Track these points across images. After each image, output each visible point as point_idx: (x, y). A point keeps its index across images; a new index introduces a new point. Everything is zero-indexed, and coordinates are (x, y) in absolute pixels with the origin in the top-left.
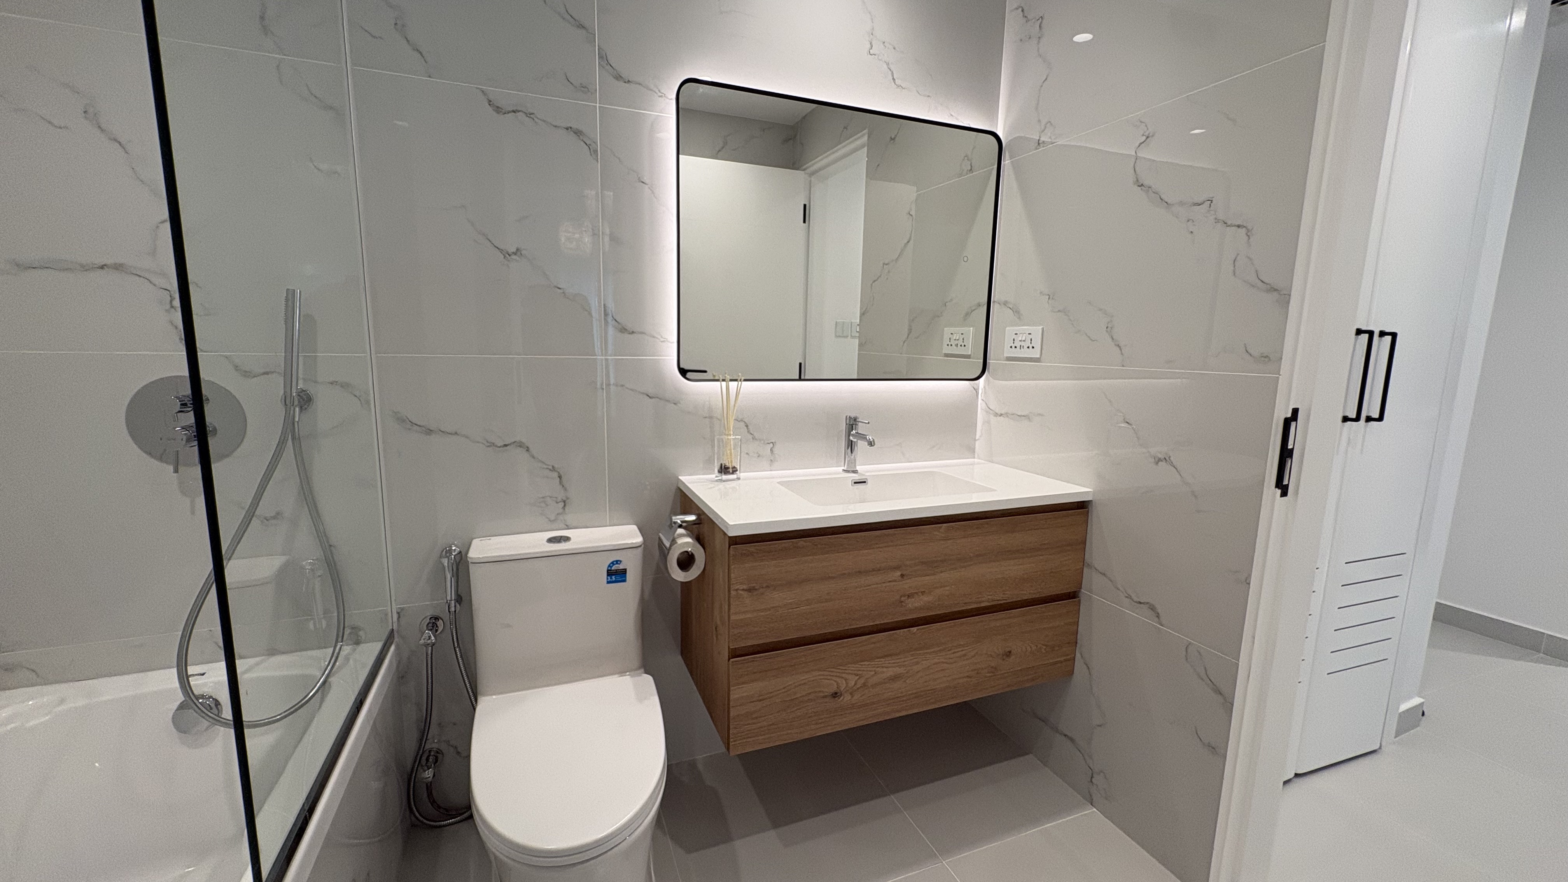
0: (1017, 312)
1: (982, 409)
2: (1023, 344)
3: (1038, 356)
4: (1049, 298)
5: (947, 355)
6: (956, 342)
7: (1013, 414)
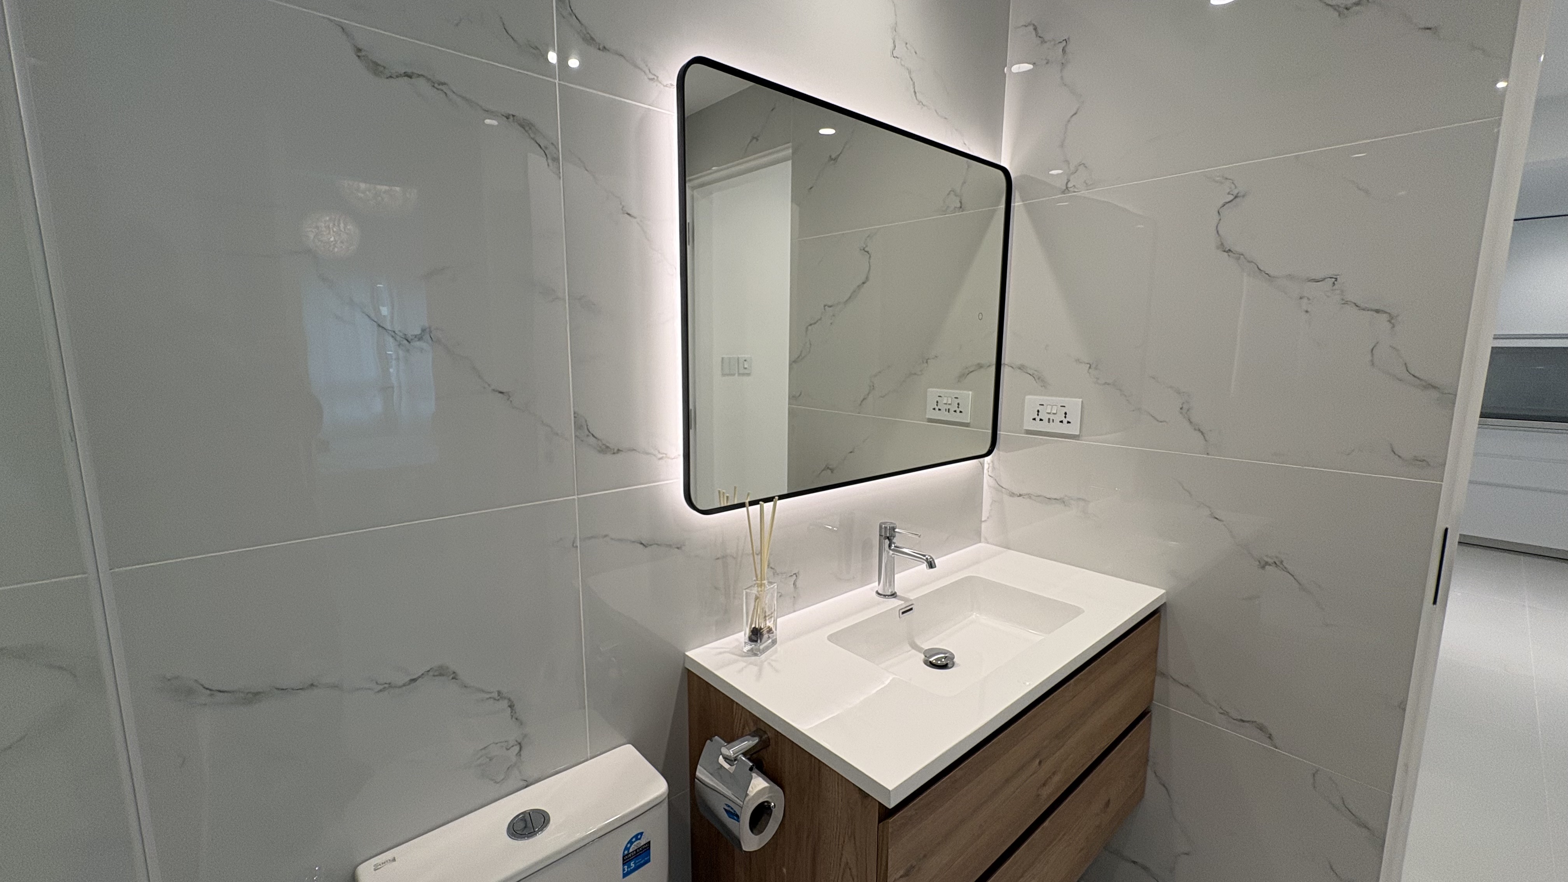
0: (1039, 378)
1: (989, 486)
2: (1052, 417)
3: (1078, 433)
4: (1090, 367)
5: (931, 420)
6: (948, 407)
7: (1039, 496)
